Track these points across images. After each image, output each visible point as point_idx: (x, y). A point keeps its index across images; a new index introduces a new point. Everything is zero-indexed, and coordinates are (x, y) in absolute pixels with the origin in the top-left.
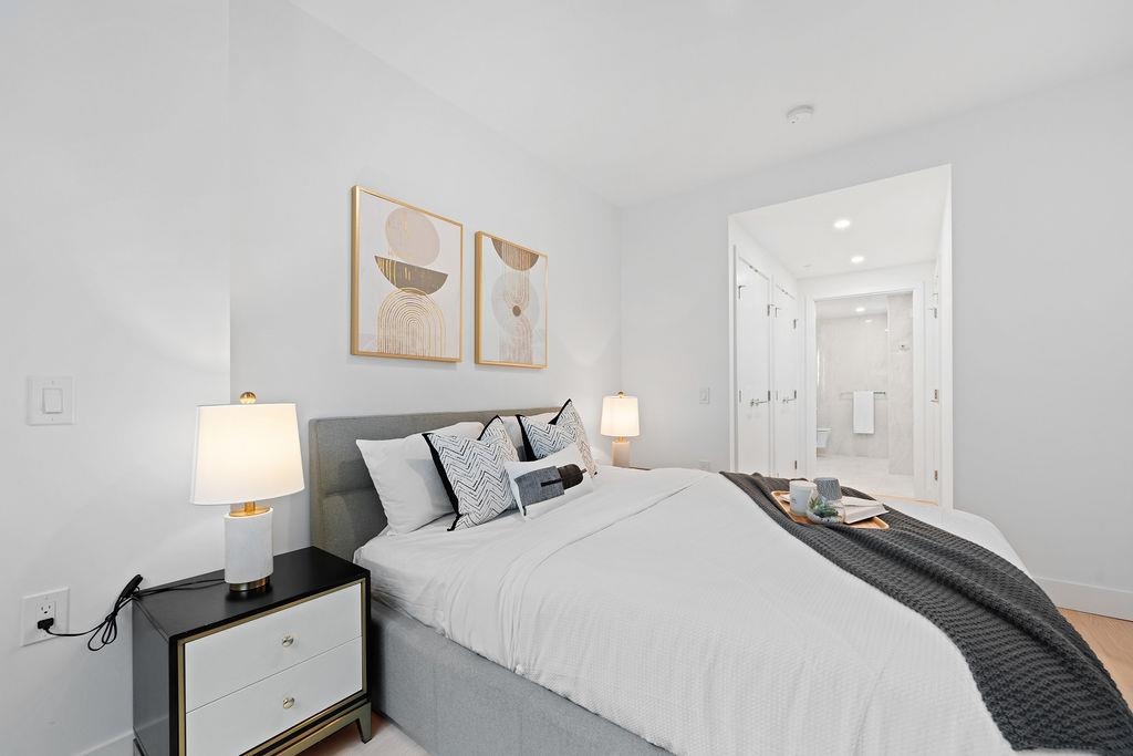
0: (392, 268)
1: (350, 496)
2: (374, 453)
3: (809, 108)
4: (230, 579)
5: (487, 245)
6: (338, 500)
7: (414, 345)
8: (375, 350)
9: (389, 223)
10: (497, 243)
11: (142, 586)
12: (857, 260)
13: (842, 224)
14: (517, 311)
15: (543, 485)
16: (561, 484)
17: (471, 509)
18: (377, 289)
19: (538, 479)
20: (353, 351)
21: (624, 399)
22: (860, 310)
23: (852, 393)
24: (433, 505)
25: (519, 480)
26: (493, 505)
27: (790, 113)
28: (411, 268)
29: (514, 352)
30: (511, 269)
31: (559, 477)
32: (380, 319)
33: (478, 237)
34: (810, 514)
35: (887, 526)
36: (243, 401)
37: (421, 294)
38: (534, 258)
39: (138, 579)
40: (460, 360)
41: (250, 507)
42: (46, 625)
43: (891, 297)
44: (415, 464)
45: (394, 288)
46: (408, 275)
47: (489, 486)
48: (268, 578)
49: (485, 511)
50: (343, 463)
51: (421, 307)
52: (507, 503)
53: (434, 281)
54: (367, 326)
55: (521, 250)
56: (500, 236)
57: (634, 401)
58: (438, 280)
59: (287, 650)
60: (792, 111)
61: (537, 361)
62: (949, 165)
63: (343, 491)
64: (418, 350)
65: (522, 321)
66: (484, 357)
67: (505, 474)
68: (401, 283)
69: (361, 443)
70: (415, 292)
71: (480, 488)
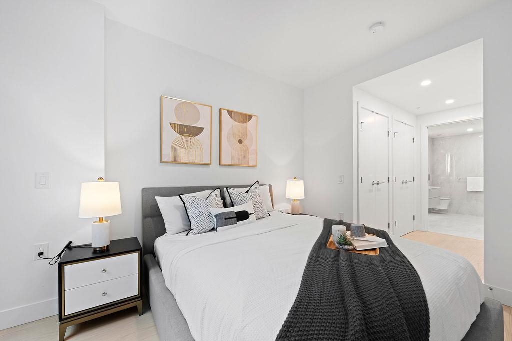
0: (178, 127)
1: (155, 219)
2: (162, 201)
3: (381, 23)
4: (93, 246)
5: (225, 113)
6: (150, 219)
7: (188, 157)
8: (170, 160)
9: (176, 109)
10: (230, 113)
11: (72, 245)
12: (450, 102)
14: (241, 142)
15: (226, 219)
16: (236, 219)
17: (195, 227)
18: (171, 136)
19: (224, 216)
20: (161, 161)
21: (297, 181)
23: (467, 179)
24: (183, 224)
25: (216, 216)
26: (204, 226)
28: (186, 126)
29: (239, 160)
30: (237, 123)
31: (235, 216)
32: (172, 148)
33: (220, 110)
35: (379, 254)
36: (99, 180)
37: (191, 137)
38: (250, 117)
39: (71, 242)
40: (210, 164)
41: (101, 220)
42: (41, 254)
44: (177, 207)
45: (178, 135)
46: (185, 129)
47: (202, 218)
48: (108, 246)
49: (200, 228)
50: (152, 205)
51: (191, 142)
52: (211, 226)
53: (198, 131)
54: (167, 151)
55: (242, 114)
56: (231, 109)
57: (302, 182)
58: (200, 130)
59: (105, 274)
60: (371, 28)
61: (251, 164)
62: (482, 39)
63: (152, 216)
64: (190, 160)
65: (244, 146)
66: (223, 162)
67: (210, 213)
68: (181, 133)
69: (157, 198)
70: (188, 136)
71: (199, 218)
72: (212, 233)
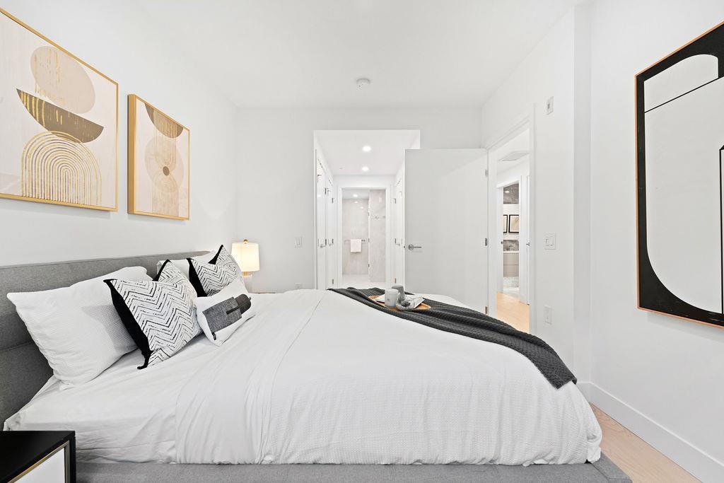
0: (40, 108)
3: (367, 80)
5: (140, 108)
7: (67, 192)
8: (18, 193)
9: (34, 59)
10: (150, 109)
12: (365, 169)
13: (367, 149)
14: (166, 171)
15: (228, 313)
16: (239, 310)
17: (165, 344)
19: (224, 309)
21: (248, 245)
22: (355, 196)
23: (350, 240)
25: (207, 313)
26: (185, 336)
27: (358, 80)
28: (62, 112)
29: (164, 206)
30: (161, 135)
31: (237, 305)
32: (24, 160)
33: (131, 100)
34: (399, 306)
35: (430, 307)
37: (74, 141)
38: (180, 129)
40: (115, 210)
43: (372, 191)
45: (42, 129)
46: (59, 119)
47: (181, 321)
49: (179, 343)
51: (75, 154)
52: (196, 332)
53: (90, 131)
56: (152, 104)
57: (256, 246)
58: (92, 130)
65: (171, 179)
66: (138, 208)
68: (51, 126)
69: (11, 296)
70: (68, 138)
71: (173, 323)
72: (199, 345)
